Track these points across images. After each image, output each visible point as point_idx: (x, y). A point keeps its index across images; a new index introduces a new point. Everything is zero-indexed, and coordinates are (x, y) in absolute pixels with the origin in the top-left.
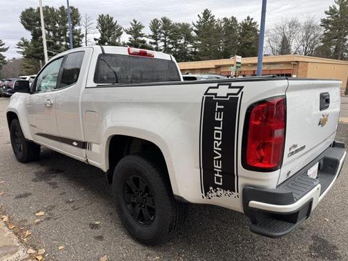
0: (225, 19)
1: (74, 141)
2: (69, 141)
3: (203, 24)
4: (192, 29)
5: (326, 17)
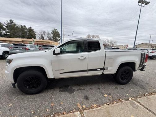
0: (21, 26)
1: (98, 69)
2: (96, 70)
3: (10, 25)
4: (3, 25)
5: (52, 32)
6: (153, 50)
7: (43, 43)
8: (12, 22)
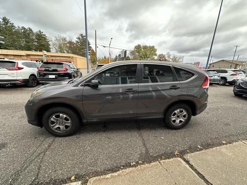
0: (24, 28)
3: (4, 26)
6: (235, 71)
7: (62, 58)
8: (8, 22)
